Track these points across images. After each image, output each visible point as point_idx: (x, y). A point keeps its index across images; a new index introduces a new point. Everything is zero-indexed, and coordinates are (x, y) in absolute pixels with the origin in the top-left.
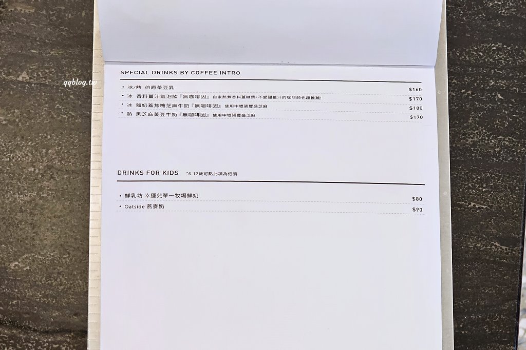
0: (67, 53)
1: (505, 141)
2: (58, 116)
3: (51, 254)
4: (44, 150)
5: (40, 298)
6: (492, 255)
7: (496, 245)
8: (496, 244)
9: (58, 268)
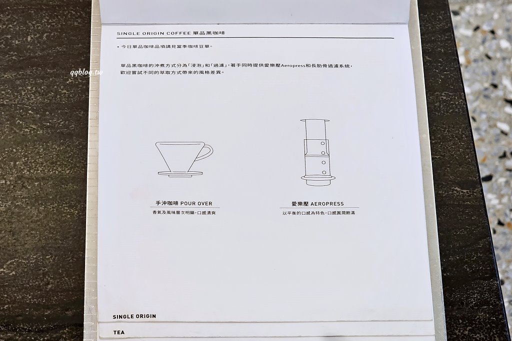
0: (20, 75)
1: (442, 96)
2: (21, 130)
3: (34, 257)
4: (12, 163)
5: (30, 299)
6: (455, 199)
7: (456, 190)
8: (457, 188)
9: (43, 269)
